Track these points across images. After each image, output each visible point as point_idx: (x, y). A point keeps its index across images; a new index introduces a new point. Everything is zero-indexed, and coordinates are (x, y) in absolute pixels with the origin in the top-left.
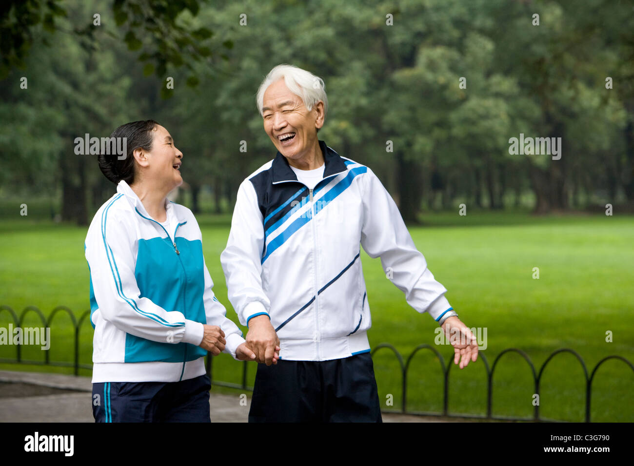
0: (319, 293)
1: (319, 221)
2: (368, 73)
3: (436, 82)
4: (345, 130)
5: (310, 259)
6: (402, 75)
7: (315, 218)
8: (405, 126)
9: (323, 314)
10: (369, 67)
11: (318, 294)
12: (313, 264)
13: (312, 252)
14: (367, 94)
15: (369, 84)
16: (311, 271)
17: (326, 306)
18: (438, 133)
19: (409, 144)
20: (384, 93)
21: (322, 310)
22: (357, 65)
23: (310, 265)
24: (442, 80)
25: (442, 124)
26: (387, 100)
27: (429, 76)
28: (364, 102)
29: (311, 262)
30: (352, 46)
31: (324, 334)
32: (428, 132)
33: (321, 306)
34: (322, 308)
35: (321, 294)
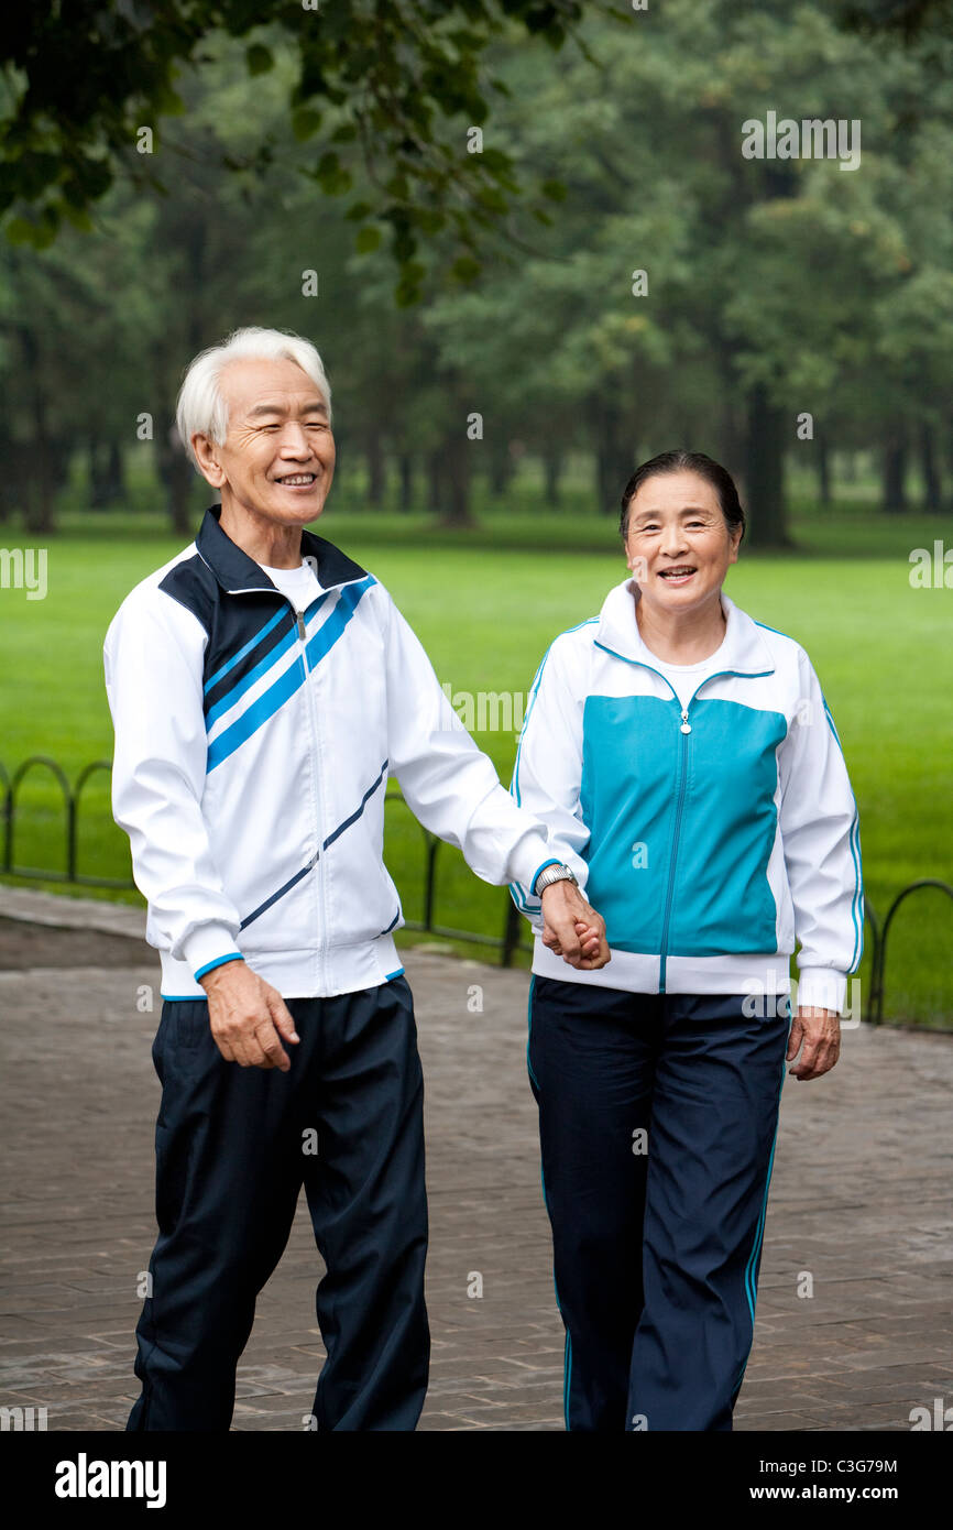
0: (326, 845)
1: (319, 683)
2: (691, 206)
3: (847, 231)
4: (640, 335)
5: (306, 770)
6: (767, 214)
7: (311, 678)
8: (774, 330)
9: (335, 892)
10: (699, 193)
11: (325, 848)
12: (312, 781)
13: (309, 755)
14: (689, 256)
15: (693, 234)
16: (307, 797)
17: (340, 874)
18: (844, 344)
19: (779, 371)
20: (727, 254)
21: (331, 884)
22: (667, 189)
23: (306, 784)
24: (860, 227)
25: (854, 326)
26: (732, 269)
27: (833, 219)
28: (682, 272)
29: (308, 776)
30: (656, 145)
31: (335, 937)
32: (825, 345)
33: (331, 875)
34: (332, 880)
35: (329, 847)
